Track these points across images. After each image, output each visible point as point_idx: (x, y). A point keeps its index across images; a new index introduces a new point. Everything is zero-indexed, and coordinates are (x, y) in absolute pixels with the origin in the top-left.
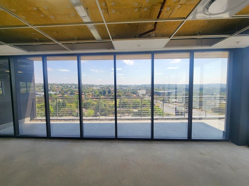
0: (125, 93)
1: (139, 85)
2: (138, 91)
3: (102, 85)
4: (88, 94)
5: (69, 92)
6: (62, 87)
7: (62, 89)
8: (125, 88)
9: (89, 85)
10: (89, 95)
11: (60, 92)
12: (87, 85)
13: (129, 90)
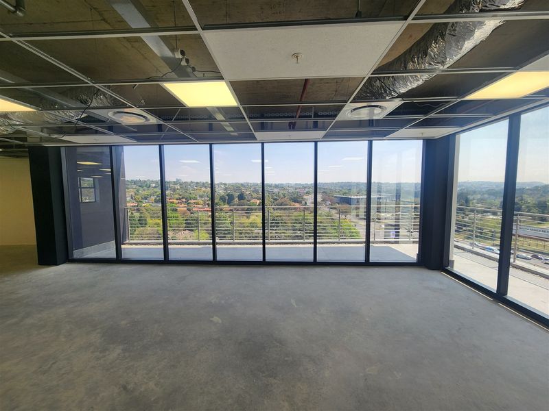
0: (276, 200)
1: (306, 184)
2: (305, 197)
3: (225, 184)
4: (195, 201)
5: (153, 198)
6: (138, 187)
7: (138, 191)
8: (276, 191)
9: (197, 183)
10: (198, 203)
11: (132, 198)
12: (192, 182)
13: (284, 195)
